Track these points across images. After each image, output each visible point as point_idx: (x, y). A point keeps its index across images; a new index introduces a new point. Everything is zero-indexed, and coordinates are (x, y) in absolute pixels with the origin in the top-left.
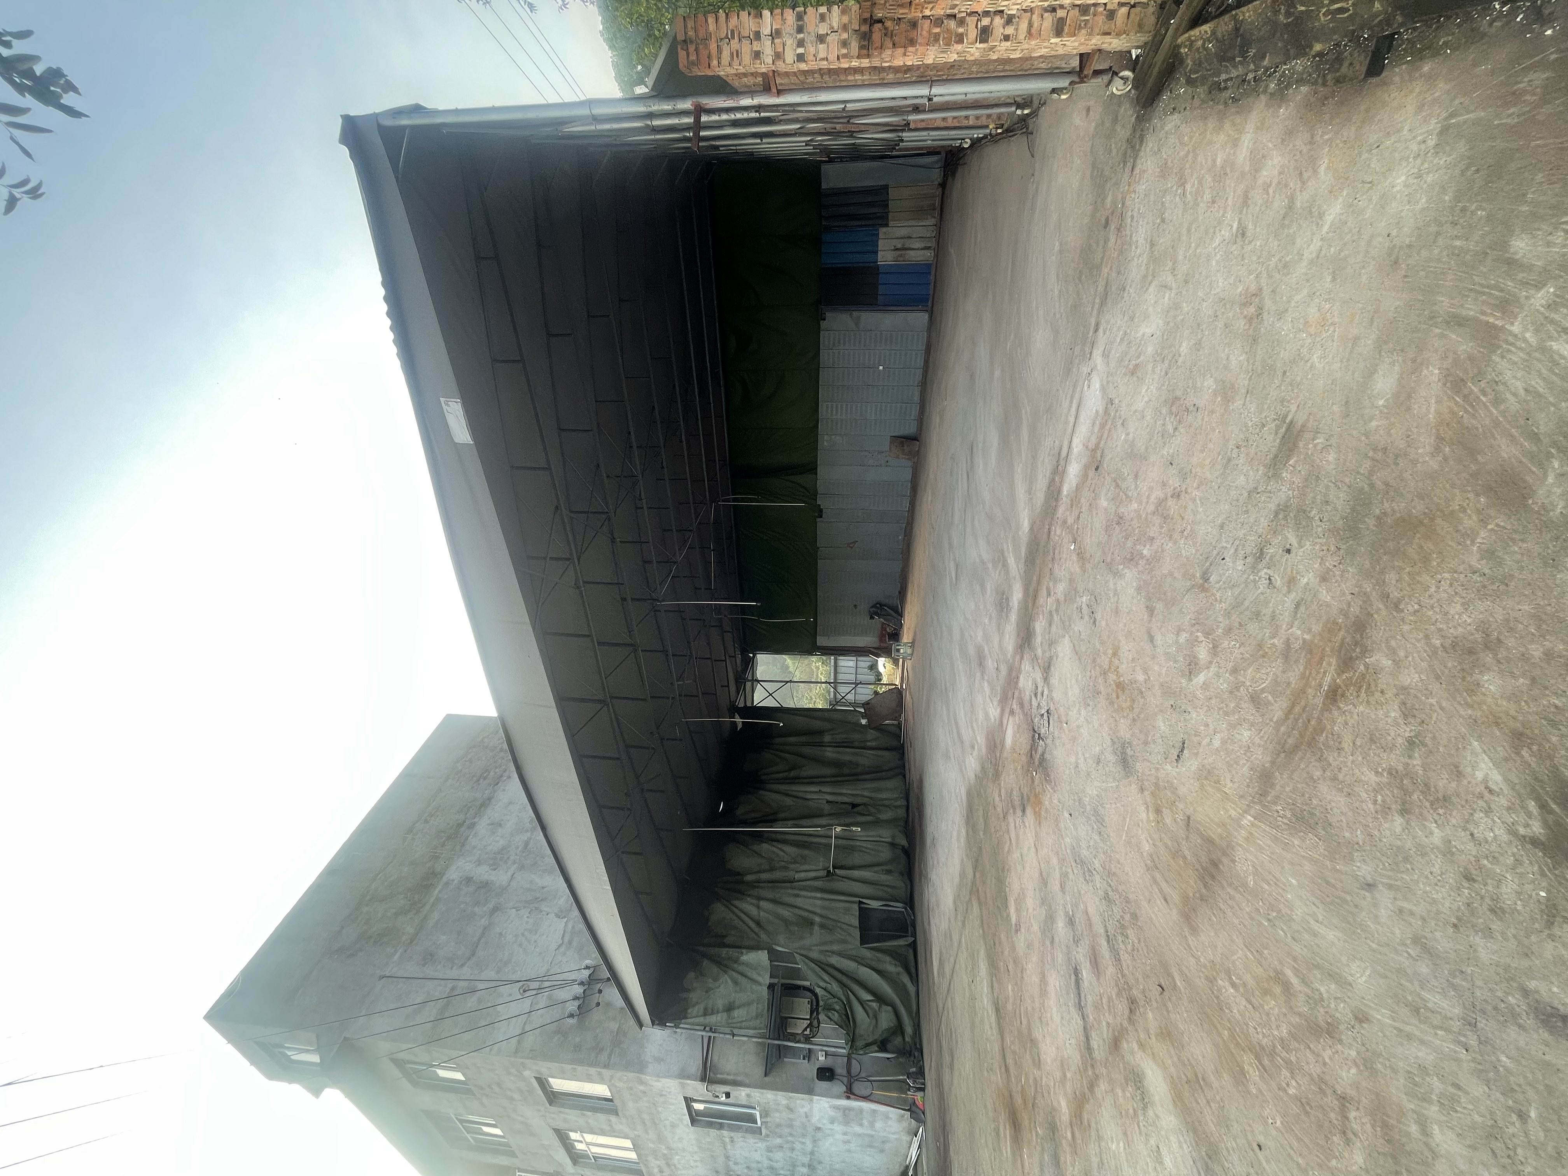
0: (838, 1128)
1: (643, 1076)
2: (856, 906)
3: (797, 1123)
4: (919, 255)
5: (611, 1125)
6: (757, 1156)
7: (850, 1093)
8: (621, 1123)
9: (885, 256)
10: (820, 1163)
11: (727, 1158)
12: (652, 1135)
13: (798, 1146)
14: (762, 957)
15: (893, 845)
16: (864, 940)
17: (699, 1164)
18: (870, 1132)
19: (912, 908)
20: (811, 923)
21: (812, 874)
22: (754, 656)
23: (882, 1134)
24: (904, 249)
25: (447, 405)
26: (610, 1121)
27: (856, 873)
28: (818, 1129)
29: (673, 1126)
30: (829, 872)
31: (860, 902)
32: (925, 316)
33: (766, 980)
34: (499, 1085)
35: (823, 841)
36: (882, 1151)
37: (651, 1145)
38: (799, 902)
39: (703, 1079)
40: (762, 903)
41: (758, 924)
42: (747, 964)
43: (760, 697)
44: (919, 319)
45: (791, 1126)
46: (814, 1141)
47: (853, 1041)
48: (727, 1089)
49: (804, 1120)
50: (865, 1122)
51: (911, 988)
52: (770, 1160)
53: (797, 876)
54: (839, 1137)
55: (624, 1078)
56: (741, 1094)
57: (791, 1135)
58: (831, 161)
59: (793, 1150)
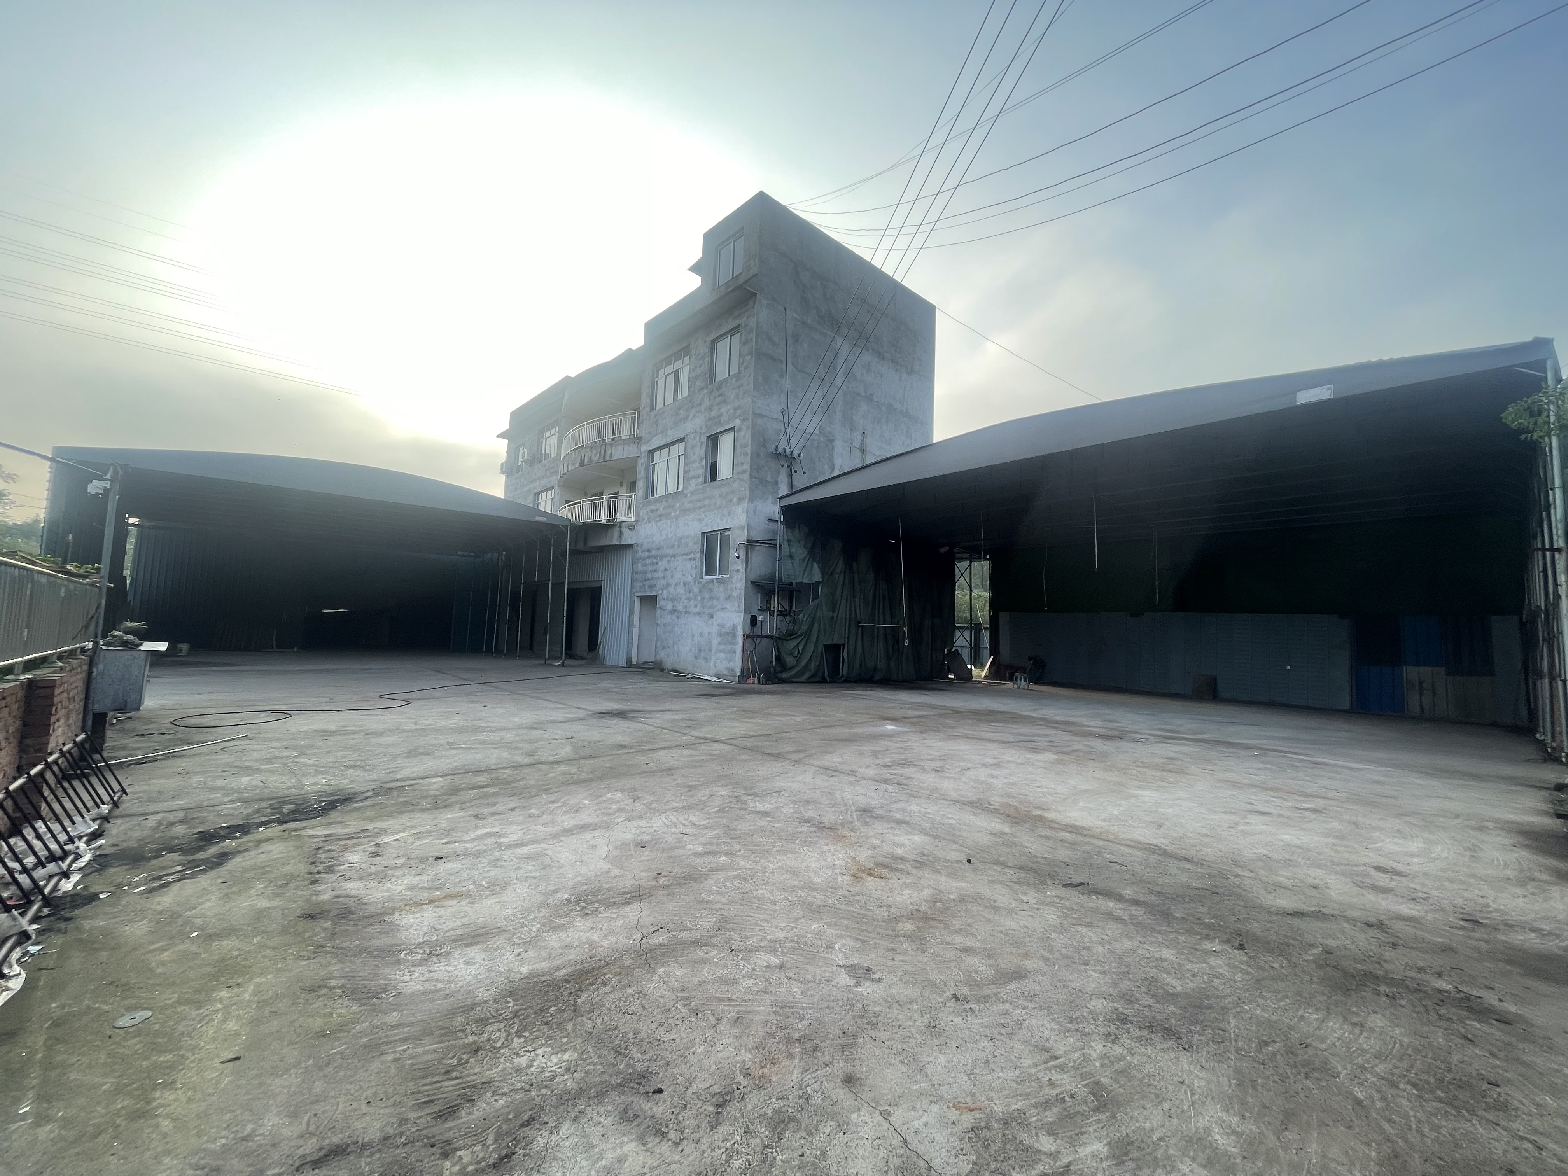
0: (715, 630)
1: (747, 501)
2: (843, 642)
3: (715, 602)
4: (1413, 702)
5: (693, 478)
6: (678, 576)
7: (746, 636)
8: (697, 485)
9: (1411, 673)
10: (678, 618)
11: (674, 556)
12: (688, 506)
13: (692, 603)
14: (817, 577)
15: (875, 669)
16: (826, 647)
17: (664, 537)
18: (714, 650)
19: (844, 682)
20: (833, 611)
21: (858, 611)
22: (987, 559)
23: (713, 658)
24: (1421, 689)
25: (1328, 389)
26: (699, 477)
27: (859, 642)
28: (712, 616)
29: (700, 520)
30: (859, 622)
31: (844, 645)
32: (1347, 706)
33: (806, 581)
34: (724, 402)
35: (876, 618)
36: (696, 658)
37: (678, 505)
38: (844, 602)
39: (748, 541)
40: (842, 576)
41: (832, 574)
42: (812, 567)
43: (961, 566)
44: (1345, 702)
45: (711, 598)
46: (699, 614)
47: (780, 639)
48: (743, 557)
49: (719, 607)
50: (722, 647)
51: (804, 678)
52: (676, 585)
53: (857, 600)
54: (706, 630)
55: (743, 486)
56: (740, 566)
57: (703, 599)
58: (1522, 624)
59: (689, 599)
